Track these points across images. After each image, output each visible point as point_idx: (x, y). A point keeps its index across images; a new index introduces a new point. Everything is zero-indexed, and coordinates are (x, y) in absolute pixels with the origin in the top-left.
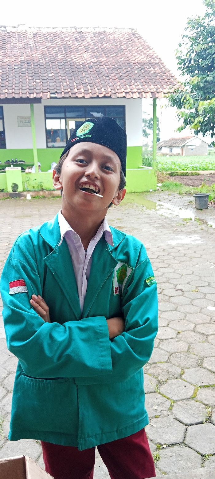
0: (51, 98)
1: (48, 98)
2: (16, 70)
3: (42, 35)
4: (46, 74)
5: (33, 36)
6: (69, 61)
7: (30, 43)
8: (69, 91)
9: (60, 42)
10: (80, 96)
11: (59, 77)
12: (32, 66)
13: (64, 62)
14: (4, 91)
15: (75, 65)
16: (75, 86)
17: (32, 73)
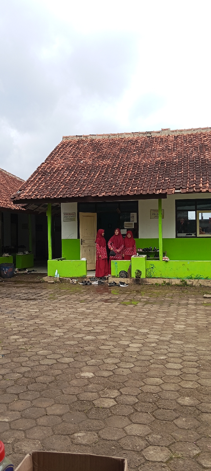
0: (175, 193)
1: (173, 194)
2: (150, 170)
3: (182, 137)
4: (176, 172)
5: (173, 139)
6: (202, 158)
7: (169, 145)
8: (194, 186)
9: (197, 143)
10: (205, 190)
11: (188, 174)
12: (165, 165)
13: (197, 159)
14: (134, 189)
15: (207, 162)
16: (201, 182)
17: (163, 172)
